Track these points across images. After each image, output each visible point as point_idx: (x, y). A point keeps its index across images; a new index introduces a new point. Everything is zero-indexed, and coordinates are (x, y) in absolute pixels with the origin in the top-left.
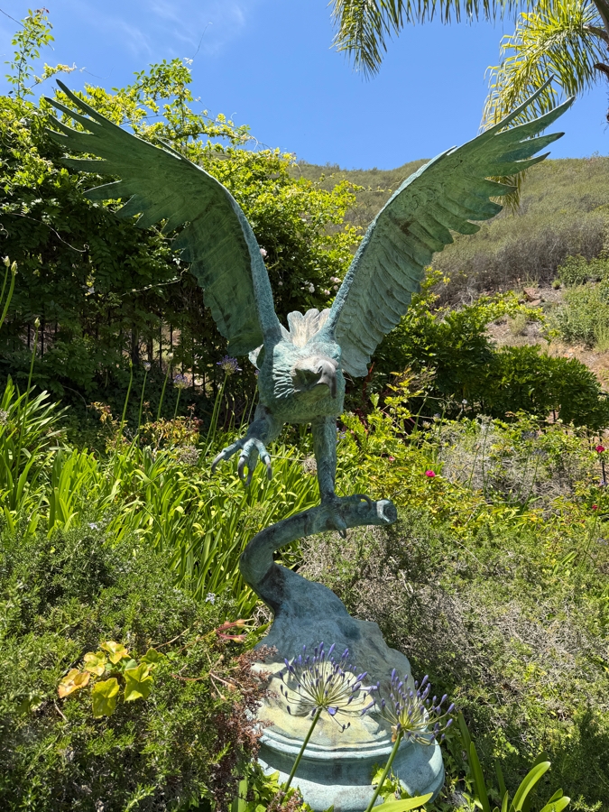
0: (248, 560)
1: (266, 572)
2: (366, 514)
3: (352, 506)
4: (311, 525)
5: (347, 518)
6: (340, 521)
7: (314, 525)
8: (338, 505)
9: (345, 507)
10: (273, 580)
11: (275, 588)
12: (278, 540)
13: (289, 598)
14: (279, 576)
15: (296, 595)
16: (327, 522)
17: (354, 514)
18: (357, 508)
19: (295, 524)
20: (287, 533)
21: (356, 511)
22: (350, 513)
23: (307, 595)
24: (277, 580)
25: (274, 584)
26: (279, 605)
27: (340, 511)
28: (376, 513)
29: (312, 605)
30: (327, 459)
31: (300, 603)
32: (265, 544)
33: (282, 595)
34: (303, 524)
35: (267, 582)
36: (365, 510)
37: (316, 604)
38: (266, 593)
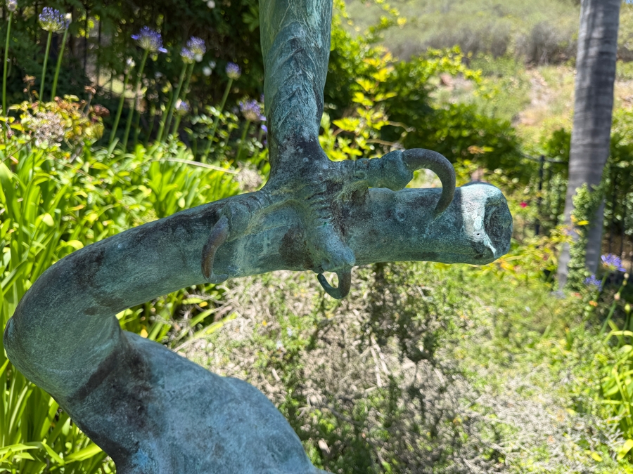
0: (18, 341)
1: (94, 369)
2: (421, 224)
3: (377, 193)
4: (230, 246)
5: (356, 232)
6: (334, 241)
7: (240, 249)
8: (333, 186)
9: (355, 194)
10: (119, 388)
11: (124, 407)
12: (113, 289)
13: (159, 431)
14: (137, 375)
15: (179, 422)
16: (287, 241)
17: (379, 223)
18: (392, 200)
19: (175, 240)
20: (145, 269)
21: (389, 213)
22: (367, 216)
23: (209, 421)
24: (130, 386)
25: (118, 396)
26: (128, 453)
27: (334, 207)
28: (459, 224)
29: (220, 448)
30: (301, 34)
31: (189, 447)
32: (67, 298)
33: (142, 425)
34: (198, 245)
35: (98, 394)
36: (421, 212)
37: (231, 445)
38: (93, 419)
